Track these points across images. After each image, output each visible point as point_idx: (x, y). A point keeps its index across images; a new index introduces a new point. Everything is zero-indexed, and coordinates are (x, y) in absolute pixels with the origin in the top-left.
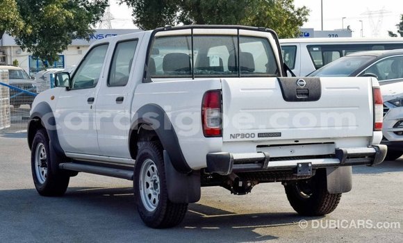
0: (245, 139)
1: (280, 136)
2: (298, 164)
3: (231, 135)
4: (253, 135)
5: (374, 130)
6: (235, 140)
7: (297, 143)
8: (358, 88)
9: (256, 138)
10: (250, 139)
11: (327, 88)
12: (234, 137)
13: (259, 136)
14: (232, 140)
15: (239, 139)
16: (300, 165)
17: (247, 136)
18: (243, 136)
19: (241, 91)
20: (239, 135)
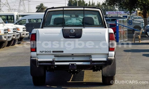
0: (47, 53)
1: (63, 52)
2: (70, 64)
3: (40, 51)
4: (50, 52)
5: (109, 51)
6: (42, 53)
7: (72, 55)
8: (101, 33)
9: (52, 53)
10: (49, 53)
11: (85, 33)
12: (41, 52)
13: (53, 52)
14: (41, 53)
15: (44, 53)
16: (70, 65)
17: (48, 52)
18: (46, 52)
19: (44, 34)
20: (44, 51)
